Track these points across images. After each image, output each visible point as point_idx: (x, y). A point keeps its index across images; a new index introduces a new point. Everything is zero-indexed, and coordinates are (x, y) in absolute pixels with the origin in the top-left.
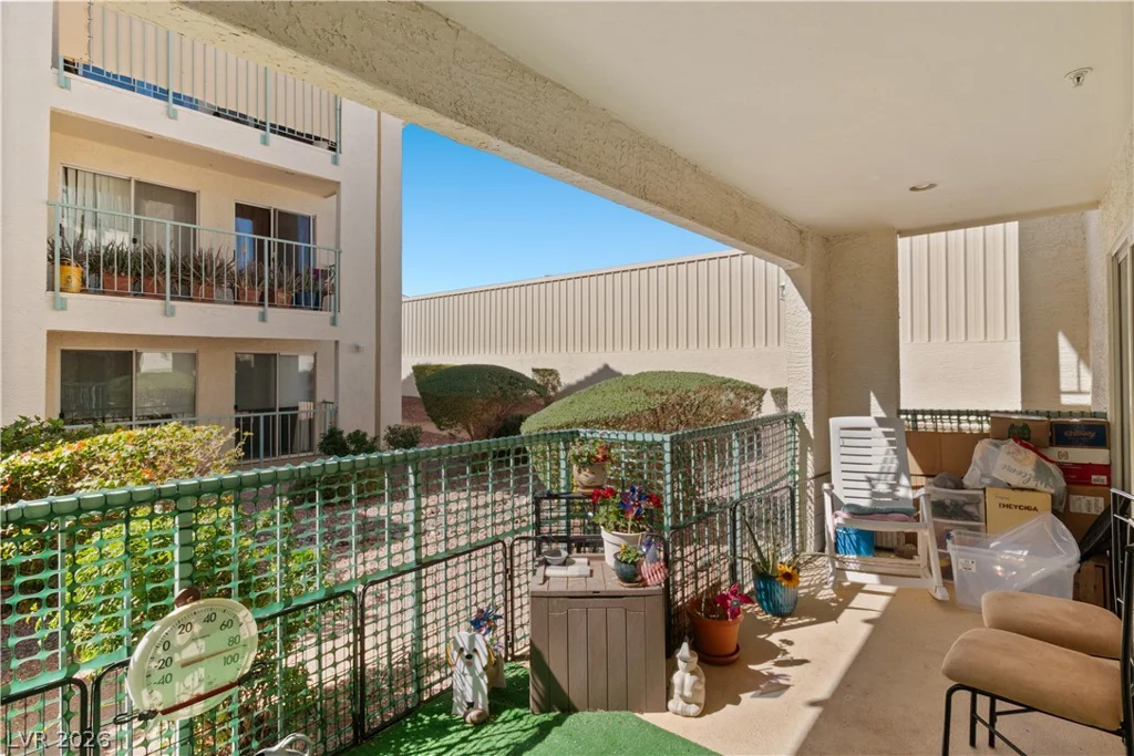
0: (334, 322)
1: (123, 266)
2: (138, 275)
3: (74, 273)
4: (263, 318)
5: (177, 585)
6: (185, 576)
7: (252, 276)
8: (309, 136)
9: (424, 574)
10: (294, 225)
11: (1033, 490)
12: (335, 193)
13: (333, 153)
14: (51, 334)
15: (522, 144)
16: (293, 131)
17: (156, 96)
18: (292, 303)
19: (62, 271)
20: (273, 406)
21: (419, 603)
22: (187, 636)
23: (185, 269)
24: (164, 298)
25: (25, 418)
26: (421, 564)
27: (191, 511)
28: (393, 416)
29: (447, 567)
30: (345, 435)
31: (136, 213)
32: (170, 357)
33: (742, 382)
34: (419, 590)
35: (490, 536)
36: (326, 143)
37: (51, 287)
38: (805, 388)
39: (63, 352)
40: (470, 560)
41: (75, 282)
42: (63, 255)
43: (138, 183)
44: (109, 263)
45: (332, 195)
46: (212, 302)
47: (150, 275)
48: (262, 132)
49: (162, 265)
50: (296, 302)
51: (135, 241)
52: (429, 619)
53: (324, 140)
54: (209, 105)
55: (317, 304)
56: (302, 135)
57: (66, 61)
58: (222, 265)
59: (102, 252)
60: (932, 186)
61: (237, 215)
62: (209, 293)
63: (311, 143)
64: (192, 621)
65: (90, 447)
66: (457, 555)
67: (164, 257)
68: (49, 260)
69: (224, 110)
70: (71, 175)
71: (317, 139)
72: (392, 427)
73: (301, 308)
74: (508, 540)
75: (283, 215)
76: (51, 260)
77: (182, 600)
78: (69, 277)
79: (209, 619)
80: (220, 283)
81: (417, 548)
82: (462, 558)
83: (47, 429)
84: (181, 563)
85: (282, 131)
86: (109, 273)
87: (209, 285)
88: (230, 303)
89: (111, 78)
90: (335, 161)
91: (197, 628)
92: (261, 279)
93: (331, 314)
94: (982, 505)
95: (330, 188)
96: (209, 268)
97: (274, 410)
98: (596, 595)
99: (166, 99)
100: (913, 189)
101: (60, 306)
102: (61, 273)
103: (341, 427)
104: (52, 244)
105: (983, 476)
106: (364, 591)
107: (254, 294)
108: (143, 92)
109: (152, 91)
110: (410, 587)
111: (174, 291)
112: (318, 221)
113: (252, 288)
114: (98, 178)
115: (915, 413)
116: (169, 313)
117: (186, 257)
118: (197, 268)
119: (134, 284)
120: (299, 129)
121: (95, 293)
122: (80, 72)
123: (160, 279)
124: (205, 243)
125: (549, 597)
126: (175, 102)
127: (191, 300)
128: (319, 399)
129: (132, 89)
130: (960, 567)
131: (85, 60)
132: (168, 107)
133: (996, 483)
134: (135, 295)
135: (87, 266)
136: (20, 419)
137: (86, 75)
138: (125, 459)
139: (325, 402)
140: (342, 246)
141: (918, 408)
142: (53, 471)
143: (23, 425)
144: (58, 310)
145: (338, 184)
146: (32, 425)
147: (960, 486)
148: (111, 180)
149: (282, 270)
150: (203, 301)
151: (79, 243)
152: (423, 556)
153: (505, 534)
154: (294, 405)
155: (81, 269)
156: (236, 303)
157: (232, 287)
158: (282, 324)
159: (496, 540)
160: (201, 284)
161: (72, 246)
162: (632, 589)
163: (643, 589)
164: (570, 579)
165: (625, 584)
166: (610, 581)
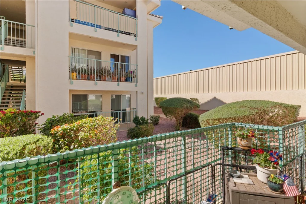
0: (136, 86)
1: (85, 72)
2: (89, 74)
3: (75, 74)
4: (118, 85)
5: (113, 181)
6: (115, 178)
7: (115, 73)
8: (129, 33)
9: (187, 177)
10: (125, 59)
12: (136, 49)
13: (135, 37)
14: (70, 91)
15: (241, 6)
16: (125, 32)
17: (92, 26)
18: (125, 80)
19: (72, 74)
20: (120, 109)
21: (186, 187)
22: (117, 200)
23: (99, 72)
24: (95, 80)
25: (65, 113)
26: (187, 173)
27: (117, 154)
28: (152, 113)
29: (194, 174)
30: (140, 118)
31: (88, 58)
32: (95, 95)
34: (186, 183)
35: (207, 162)
36: (133, 35)
37: (70, 79)
39: (72, 95)
40: (201, 171)
41: (75, 77)
42: (72, 70)
43: (88, 50)
44: (82, 71)
45: (135, 49)
46: (106, 81)
47: (91, 74)
48: (117, 33)
49: (94, 71)
50: (126, 80)
51: (87, 66)
52: (189, 193)
53: (133, 34)
54: (104, 27)
55: (132, 80)
56: (127, 33)
57: (72, 19)
58: (108, 71)
59: (81, 68)
61: (111, 58)
62: (105, 79)
63: (129, 35)
64: (119, 194)
65: (81, 123)
66: (197, 170)
67: (95, 69)
68: (69, 71)
69: (108, 28)
70: (73, 49)
71: (131, 34)
72: (152, 116)
73: (128, 82)
74: (213, 164)
75: (122, 56)
76: (70, 72)
77: (115, 186)
78: (74, 76)
79: (123, 194)
80: (108, 76)
81: (185, 167)
82: (199, 171)
83: (70, 116)
84: (115, 173)
85: (122, 32)
86: (82, 74)
87: (105, 76)
88: (109, 81)
89: (82, 22)
90: (136, 40)
91: (120, 197)
92: (118, 74)
93: (135, 83)
95: (135, 47)
96: (105, 72)
97: (120, 110)
98: (261, 195)
99: (94, 27)
101: (72, 83)
102: (72, 75)
103: (138, 115)
104: (70, 67)
106: (170, 183)
107: (116, 78)
108: (89, 25)
109: (91, 25)
110: (183, 182)
111: (97, 79)
112: (131, 57)
113: (115, 77)
114: (79, 50)
116: (96, 84)
117: (100, 69)
118: (102, 72)
119: (88, 77)
120: (126, 31)
121: (79, 79)
122: (75, 22)
123: (94, 75)
124: (103, 65)
125: (240, 193)
126: (97, 27)
127: (101, 80)
128: (132, 108)
129: (86, 25)
131: (76, 19)
132: (95, 29)
134: (88, 80)
135: (77, 73)
136: (64, 114)
137: (76, 22)
138: (90, 127)
139: (133, 108)
140: (138, 64)
142: (72, 130)
143: (65, 115)
144: (71, 84)
145: (137, 46)
146: (67, 115)
148: (82, 50)
149: (122, 71)
150: (104, 81)
151: (75, 67)
152: (187, 170)
153: (212, 162)
154: (125, 109)
155: (76, 73)
156: (111, 81)
157: (110, 77)
158: (123, 87)
159: (209, 164)
160: (103, 76)
161: (74, 68)
162: (279, 195)
163: (283, 195)
164: (245, 185)
165: (274, 192)
166: (265, 188)
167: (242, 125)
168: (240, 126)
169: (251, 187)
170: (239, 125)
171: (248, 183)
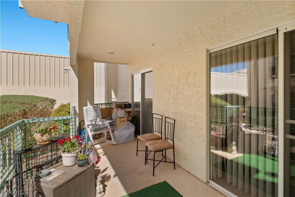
11: (124, 117)
33: (52, 99)
38: (76, 99)
60: (113, 53)
94: (115, 123)
98: (77, 176)
100: (109, 53)
105: (116, 116)
115: (97, 104)
125: (61, 186)
130: (118, 136)
133: (118, 117)
141: (98, 103)
147: (112, 119)
162: (87, 167)
163: (89, 166)
164: (60, 177)
165: (84, 167)
166: (75, 170)
167: (34, 121)
168: (32, 121)
169: (65, 175)
170: (30, 121)
171: (61, 174)
